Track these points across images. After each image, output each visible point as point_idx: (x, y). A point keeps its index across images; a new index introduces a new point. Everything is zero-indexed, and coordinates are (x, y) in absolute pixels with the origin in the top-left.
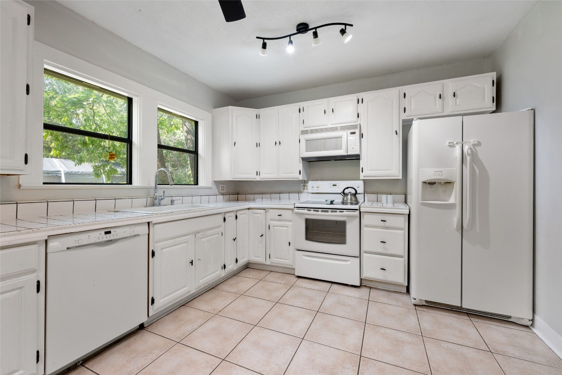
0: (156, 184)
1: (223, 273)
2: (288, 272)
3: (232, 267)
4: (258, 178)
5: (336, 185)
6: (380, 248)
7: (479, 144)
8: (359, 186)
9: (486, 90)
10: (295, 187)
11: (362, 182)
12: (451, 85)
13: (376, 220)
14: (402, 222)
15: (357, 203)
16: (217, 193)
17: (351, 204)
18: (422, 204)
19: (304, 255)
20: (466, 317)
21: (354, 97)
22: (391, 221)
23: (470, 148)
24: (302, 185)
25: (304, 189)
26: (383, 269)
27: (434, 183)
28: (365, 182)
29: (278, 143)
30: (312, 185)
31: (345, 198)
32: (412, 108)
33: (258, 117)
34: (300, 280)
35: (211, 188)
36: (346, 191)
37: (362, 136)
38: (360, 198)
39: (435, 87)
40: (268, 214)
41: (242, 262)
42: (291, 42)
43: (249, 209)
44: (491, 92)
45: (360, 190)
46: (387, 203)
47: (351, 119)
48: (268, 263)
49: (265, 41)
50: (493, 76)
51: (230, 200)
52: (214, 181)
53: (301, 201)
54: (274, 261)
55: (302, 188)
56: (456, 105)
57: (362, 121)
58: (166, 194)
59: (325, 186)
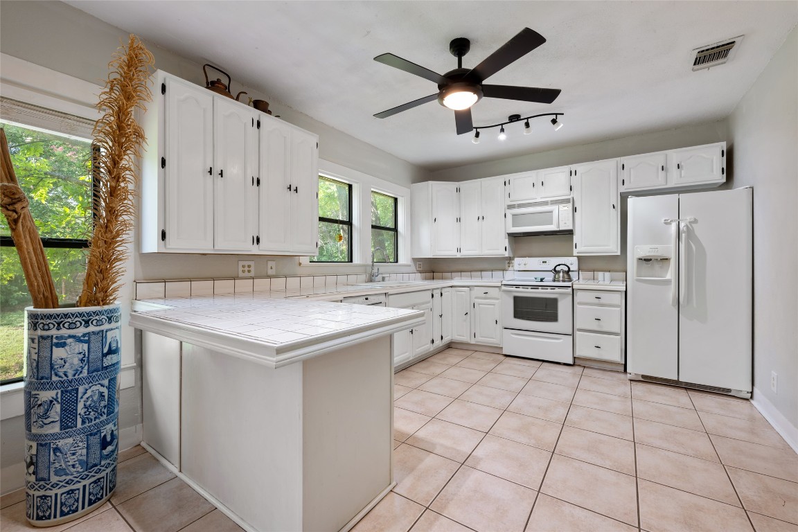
0: (373, 262)
1: (432, 348)
2: (495, 351)
3: (438, 343)
4: (459, 255)
5: (546, 262)
6: (594, 326)
7: (696, 221)
8: (573, 263)
9: (715, 161)
10: (501, 264)
11: (576, 258)
12: (674, 155)
13: (590, 297)
14: (619, 299)
15: (570, 280)
16: (415, 270)
17: (564, 281)
18: (637, 280)
19: (512, 334)
20: (684, 391)
21: (565, 169)
22: (606, 298)
23: (687, 226)
24: (507, 262)
25: (509, 266)
26: (598, 347)
27: (651, 260)
28: (579, 258)
29: (481, 218)
30: (519, 263)
31: (557, 276)
32: (632, 180)
33: (458, 190)
34: (508, 358)
35: (410, 266)
36: (558, 269)
37: (575, 210)
38: (574, 275)
39: (657, 158)
40: (472, 292)
41: (447, 339)
42: (502, 130)
43: (451, 287)
44: (721, 162)
45: (574, 267)
46: (604, 280)
47: (563, 193)
48: (473, 342)
49: (478, 130)
50: (723, 145)
51: (426, 279)
52: (413, 259)
53: (506, 278)
54: (480, 339)
55: (507, 265)
56: (681, 177)
57: (575, 194)
58: (380, 271)
59: (534, 263)
